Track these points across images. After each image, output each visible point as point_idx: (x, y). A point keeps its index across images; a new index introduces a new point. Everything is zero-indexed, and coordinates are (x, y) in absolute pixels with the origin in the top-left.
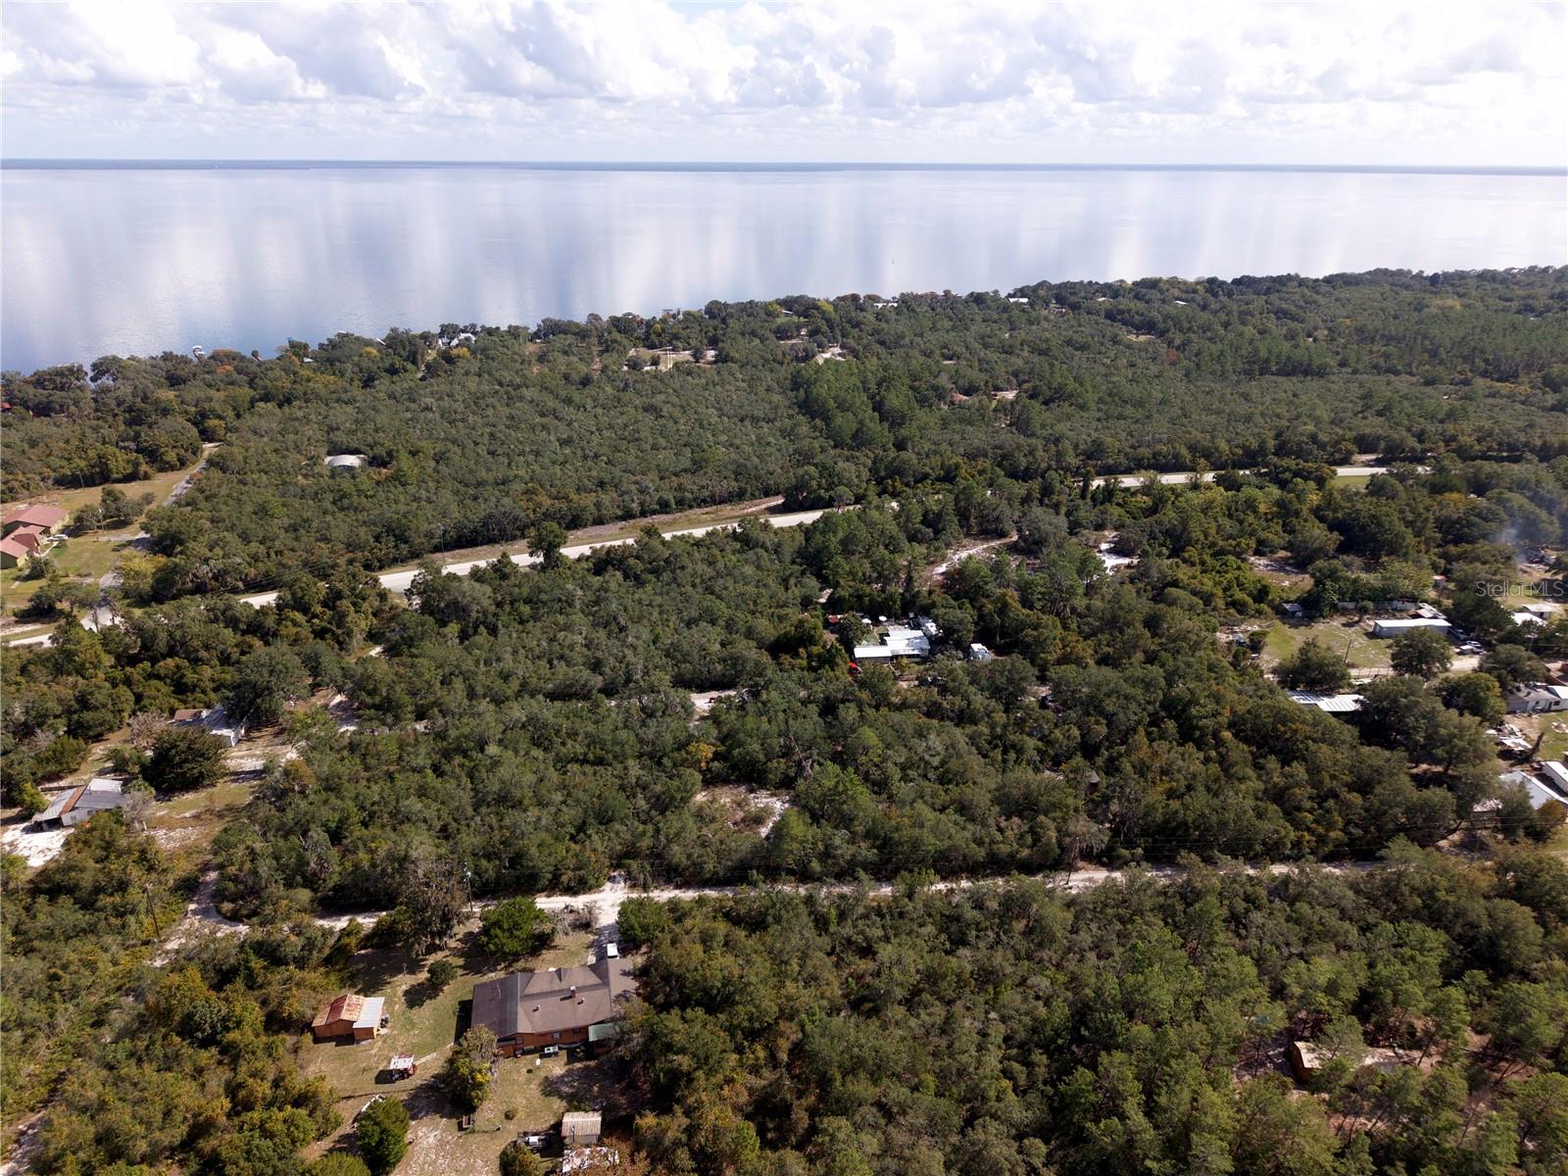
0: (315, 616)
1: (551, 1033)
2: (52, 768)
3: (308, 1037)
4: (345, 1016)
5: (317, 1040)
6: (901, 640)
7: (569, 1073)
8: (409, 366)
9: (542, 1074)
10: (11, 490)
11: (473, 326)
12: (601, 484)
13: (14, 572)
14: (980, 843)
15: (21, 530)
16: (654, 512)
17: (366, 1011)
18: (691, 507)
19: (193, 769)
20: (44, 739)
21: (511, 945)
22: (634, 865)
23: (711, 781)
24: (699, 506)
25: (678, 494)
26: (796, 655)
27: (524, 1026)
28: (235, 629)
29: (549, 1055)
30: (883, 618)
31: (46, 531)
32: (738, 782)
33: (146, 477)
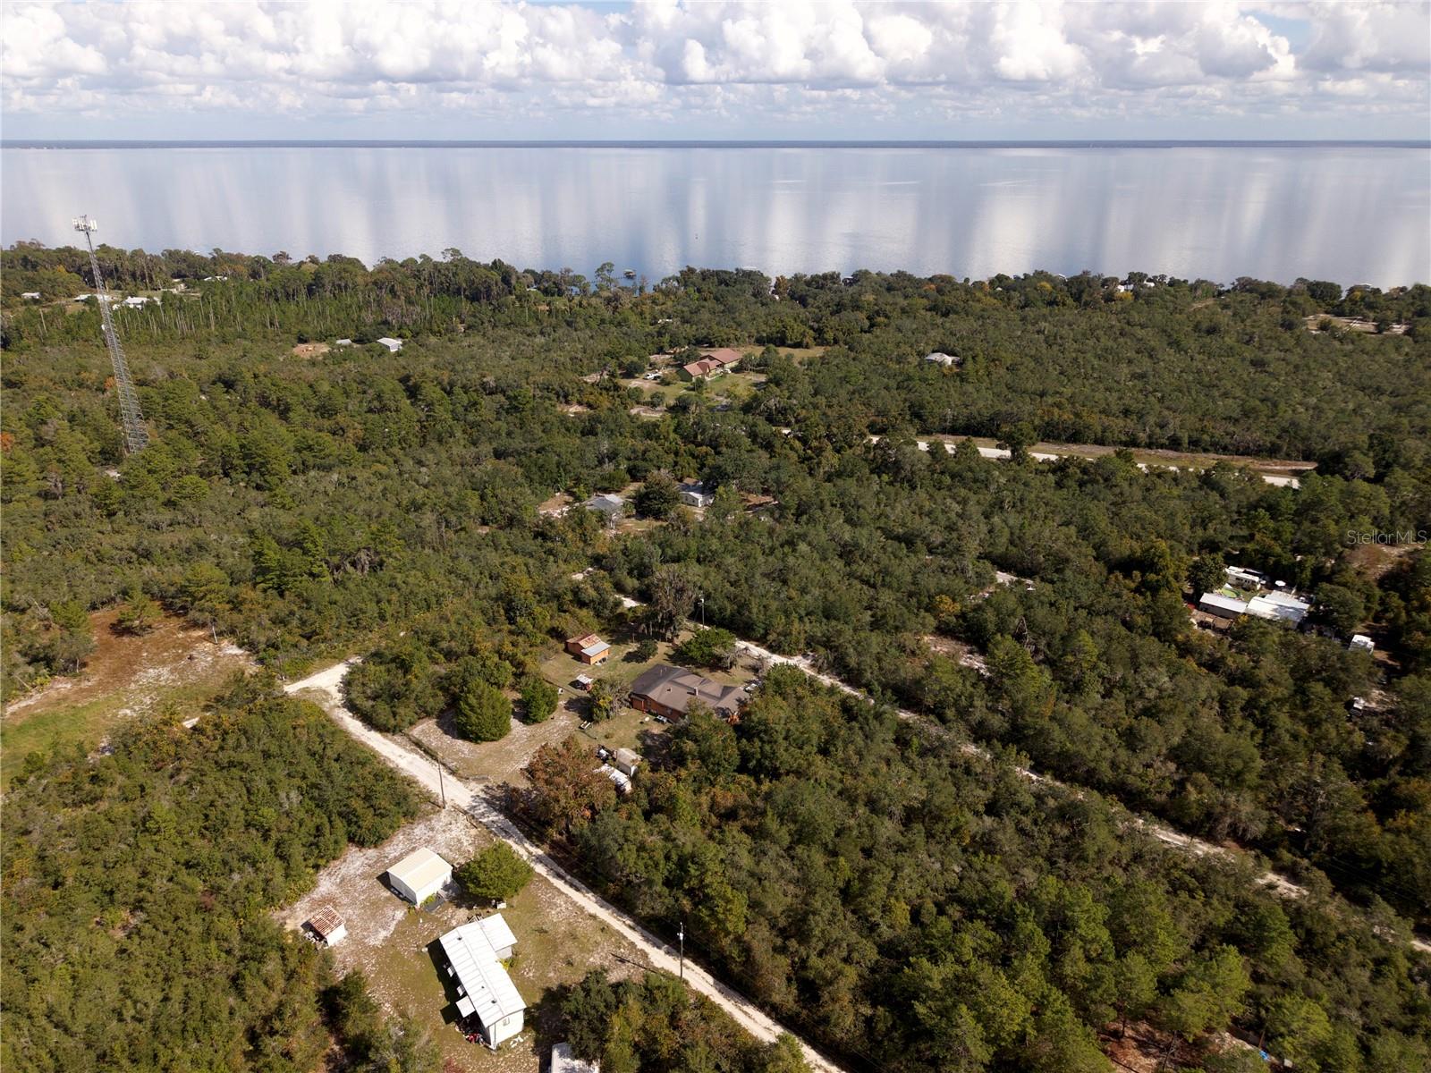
0: (810, 448)
1: (667, 707)
2: (606, 484)
3: (563, 645)
4: (582, 643)
5: (566, 650)
6: (1273, 604)
7: (660, 736)
8: (1070, 301)
9: (646, 728)
10: (728, 339)
11: (1163, 277)
12: (1126, 413)
13: (689, 384)
14: (1114, 765)
15: (707, 360)
16: (1162, 446)
17: (596, 647)
18: (1206, 450)
19: (655, 505)
20: (609, 467)
21: (696, 654)
22: (822, 651)
23: (943, 631)
24: (1216, 452)
25: (1195, 435)
26: (1128, 575)
27: (654, 694)
28: (754, 442)
29: (658, 721)
30: (1280, 583)
31: (722, 365)
32: (967, 641)
33: (807, 347)
